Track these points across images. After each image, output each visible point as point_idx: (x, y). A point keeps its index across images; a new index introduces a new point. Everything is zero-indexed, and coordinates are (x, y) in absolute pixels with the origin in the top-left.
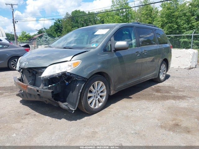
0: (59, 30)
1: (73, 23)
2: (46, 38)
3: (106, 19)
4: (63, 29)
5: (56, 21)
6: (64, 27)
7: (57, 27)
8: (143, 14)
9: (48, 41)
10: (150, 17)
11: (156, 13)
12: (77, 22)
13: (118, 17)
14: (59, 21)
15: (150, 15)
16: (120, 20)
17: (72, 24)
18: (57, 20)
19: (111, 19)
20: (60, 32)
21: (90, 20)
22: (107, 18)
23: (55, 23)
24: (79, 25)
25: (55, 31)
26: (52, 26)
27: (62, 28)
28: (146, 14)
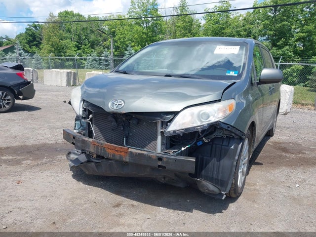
0: (35, 43)
1: (61, 32)
2: (20, 55)
3: (119, 29)
4: (44, 42)
5: (29, 26)
6: (45, 37)
7: (31, 36)
8: (179, 27)
9: (24, 61)
10: (189, 33)
11: (197, 28)
12: (69, 31)
13: (140, 28)
14: (36, 27)
15: (189, 29)
16: (143, 33)
17: (61, 34)
18: (31, 24)
19: (128, 31)
20: (37, 46)
21: (91, 30)
22: (121, 29)
23: (27, 29)
24: (73, 36)
25: (27, 44)
26: (21, 34)
27: (41, 39)
28: (184, 28)
